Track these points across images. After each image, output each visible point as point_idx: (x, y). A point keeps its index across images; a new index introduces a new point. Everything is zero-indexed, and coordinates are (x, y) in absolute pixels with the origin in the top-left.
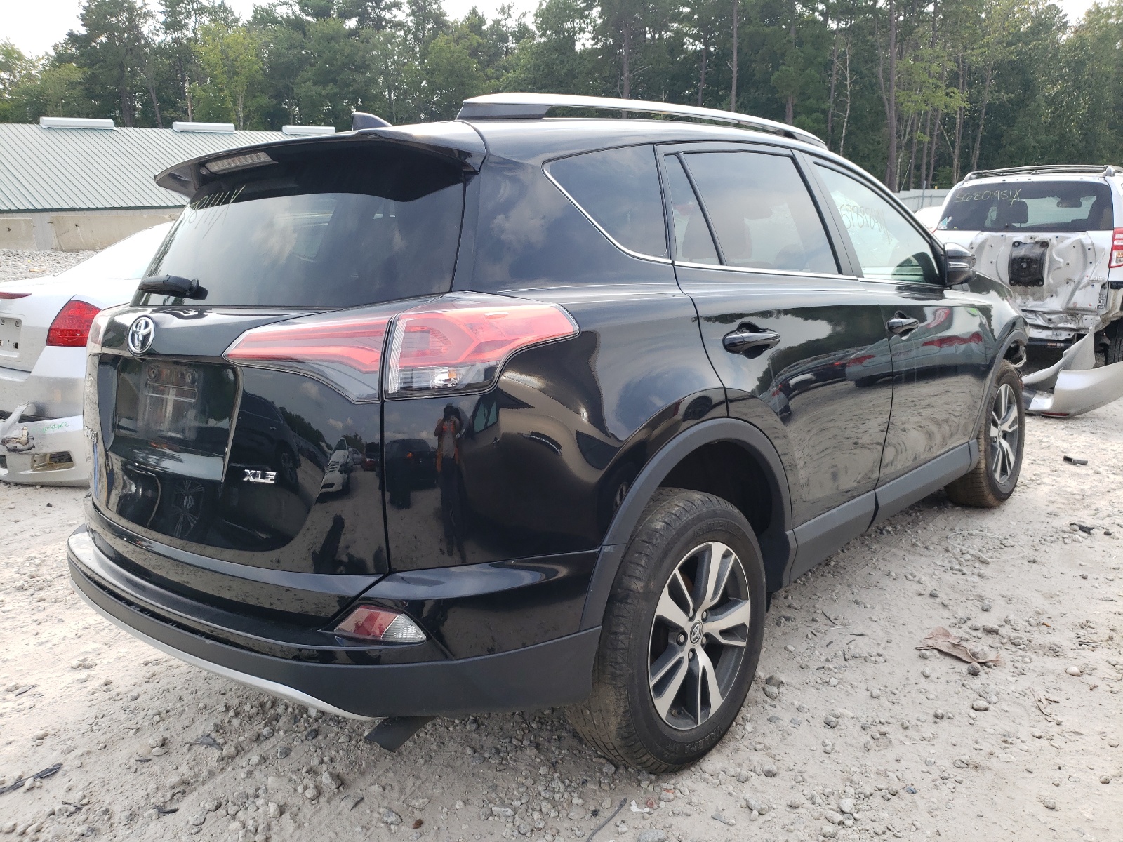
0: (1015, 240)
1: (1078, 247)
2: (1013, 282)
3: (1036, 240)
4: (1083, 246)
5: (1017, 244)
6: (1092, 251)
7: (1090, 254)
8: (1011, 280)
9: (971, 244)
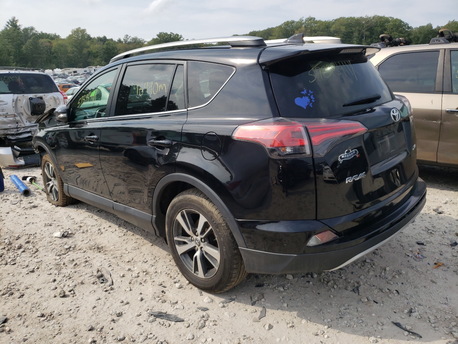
0: (29, 97)
1: (53, 98)
2: (32, 114)
3: (37, 96)
4: (54, 98)
5: (31, 99)
6: (58, 99)
7: (58, 101)
8: (31, 113)
9: (13, 99)
